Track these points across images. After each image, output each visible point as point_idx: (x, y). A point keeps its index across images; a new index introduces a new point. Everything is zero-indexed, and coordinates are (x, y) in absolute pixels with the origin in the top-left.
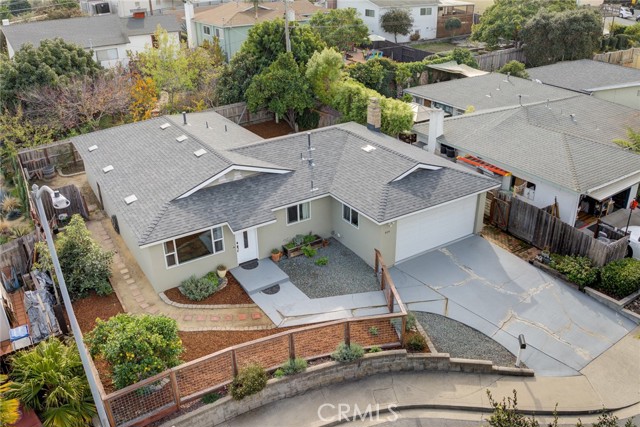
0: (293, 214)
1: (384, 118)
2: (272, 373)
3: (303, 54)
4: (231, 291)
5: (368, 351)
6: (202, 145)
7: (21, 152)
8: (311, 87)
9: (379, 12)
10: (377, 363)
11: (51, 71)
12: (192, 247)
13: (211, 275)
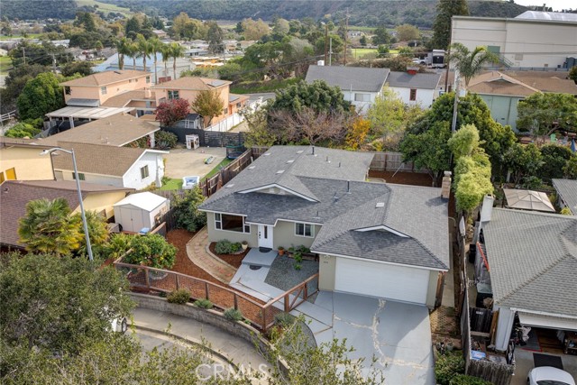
0: (300, 229)
2: (192, 300)
5: (243, 320)
10: (243, 330)
12: (232, 223)
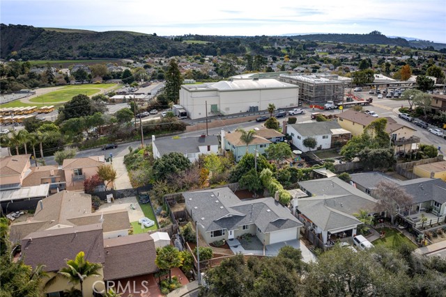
0: (244, 227)
1: (280, 198)
3: (260, 168)
4: (225, 245)
6: (218, 199)
7: (166, 195)
8: (262, 181)
9: (303, 138)
11: (175, 166)
12: (217, 233)
13: (221, 241)
